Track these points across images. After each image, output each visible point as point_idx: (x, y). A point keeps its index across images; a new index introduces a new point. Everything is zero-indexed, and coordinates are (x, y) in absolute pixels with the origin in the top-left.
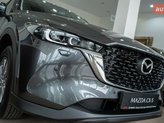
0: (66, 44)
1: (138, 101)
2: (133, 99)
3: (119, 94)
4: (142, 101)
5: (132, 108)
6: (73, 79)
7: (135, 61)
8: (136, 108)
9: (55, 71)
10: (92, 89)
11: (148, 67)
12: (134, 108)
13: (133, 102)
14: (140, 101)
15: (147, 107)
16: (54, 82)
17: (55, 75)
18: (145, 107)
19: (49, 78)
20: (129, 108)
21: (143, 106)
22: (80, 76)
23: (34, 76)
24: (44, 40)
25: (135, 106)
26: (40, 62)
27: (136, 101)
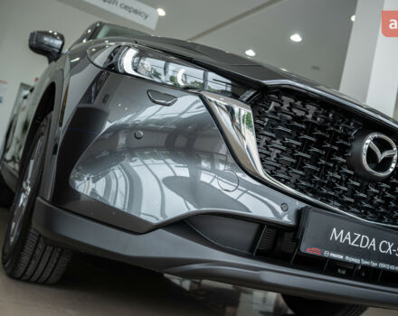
1: (352, 241)
2: (338, 233)
4: (364, 244)
5: (334, 255)
8: (347, 258)
12: (341, 257)
13: (336, 238)
14: (358, 242)
15: (383, 266)
18: (374, 265)
20: (327, 254)
21: (369, 259)
25: (345, 253)
27: (347, 241)
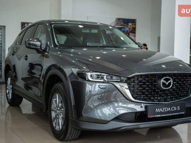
0: (102, 80)
2: (158, 110)
3: (146, 107)
5: (158, 116)
6: (114, 102)
7: (155, 81)
8: (162, 115)
9: (99, 100)
10: (124, 107)
11: (167, 83)
12: (160, 116)
14: (164, 110)
15: (174, 114)
16: (100, 106)
17: (99, 102)
18: (171, 115)
19: (95, 105)
20: (156, 116)
21: (169, 114)
22: (119, 99)
23: (85, 107)
24: (88, 81)
25: (161, 115)
26: (87, 91)
27: (161, 111)
